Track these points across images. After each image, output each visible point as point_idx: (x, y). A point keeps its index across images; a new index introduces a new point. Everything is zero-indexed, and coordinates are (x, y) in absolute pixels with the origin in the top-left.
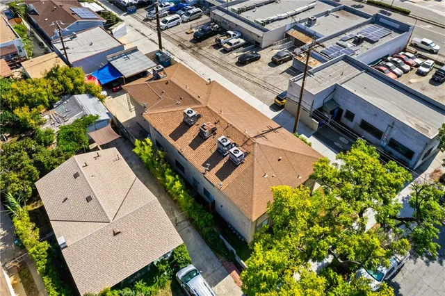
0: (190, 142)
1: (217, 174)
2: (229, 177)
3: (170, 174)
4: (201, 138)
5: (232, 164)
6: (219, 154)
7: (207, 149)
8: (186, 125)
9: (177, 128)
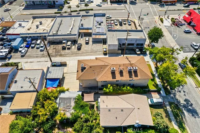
0: (120, 76)
1: (135, 77)
2: (138, 75)
3: (123, 87)
4: (121, 73)
5: (135, 72)
6: (130, 72)
7: (126, 74)
8: (113, 73)
9: (112, 76)
